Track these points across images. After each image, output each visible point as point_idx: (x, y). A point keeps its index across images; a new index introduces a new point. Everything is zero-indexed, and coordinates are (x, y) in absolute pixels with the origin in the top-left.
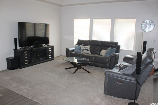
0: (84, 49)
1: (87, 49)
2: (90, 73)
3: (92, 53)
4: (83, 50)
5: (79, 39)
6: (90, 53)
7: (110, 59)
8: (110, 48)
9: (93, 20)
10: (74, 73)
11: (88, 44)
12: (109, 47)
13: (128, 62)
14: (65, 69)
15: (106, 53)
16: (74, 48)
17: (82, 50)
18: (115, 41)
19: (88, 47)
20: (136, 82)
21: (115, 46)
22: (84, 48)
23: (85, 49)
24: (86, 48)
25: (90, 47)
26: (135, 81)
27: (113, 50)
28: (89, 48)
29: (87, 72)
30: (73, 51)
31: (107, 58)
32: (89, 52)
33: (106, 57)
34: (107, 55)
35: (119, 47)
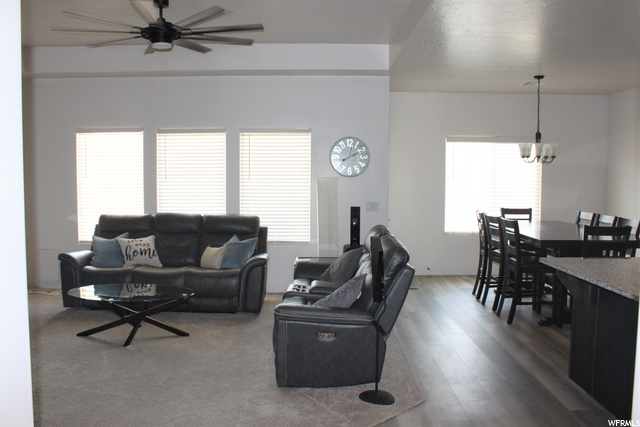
0: (135, 251)
1: (146, 248)
2: (187, 335)
3: (165, 265)
4: (131, 253)
5: (104, 214)
6: (161, 265)
7: (244, 275)
8: (234, 239)
9: (158, 137)
10: (128, 343)
11: (147, 231)
12: (230, 234)
13: (312, 277)
14: (79, 335)
15: (225, 259)
16: (88, 252)
17: (128, 256)
18: (246, 210)
19: (149, 241)
20: (372, 328)
21: (251, 231)
22: (134, 248)
23: (138, 249)
24: (143, 248)
25: (155, 240)
26: (370, 324)
27: (247, 245)
28: (152, 247)
29: (173, 334)
30: (88, 260)
31: (232, 276)
32: (156, 261)
33: (229, 271)
34: (228, 264)
35: (264, 231)
